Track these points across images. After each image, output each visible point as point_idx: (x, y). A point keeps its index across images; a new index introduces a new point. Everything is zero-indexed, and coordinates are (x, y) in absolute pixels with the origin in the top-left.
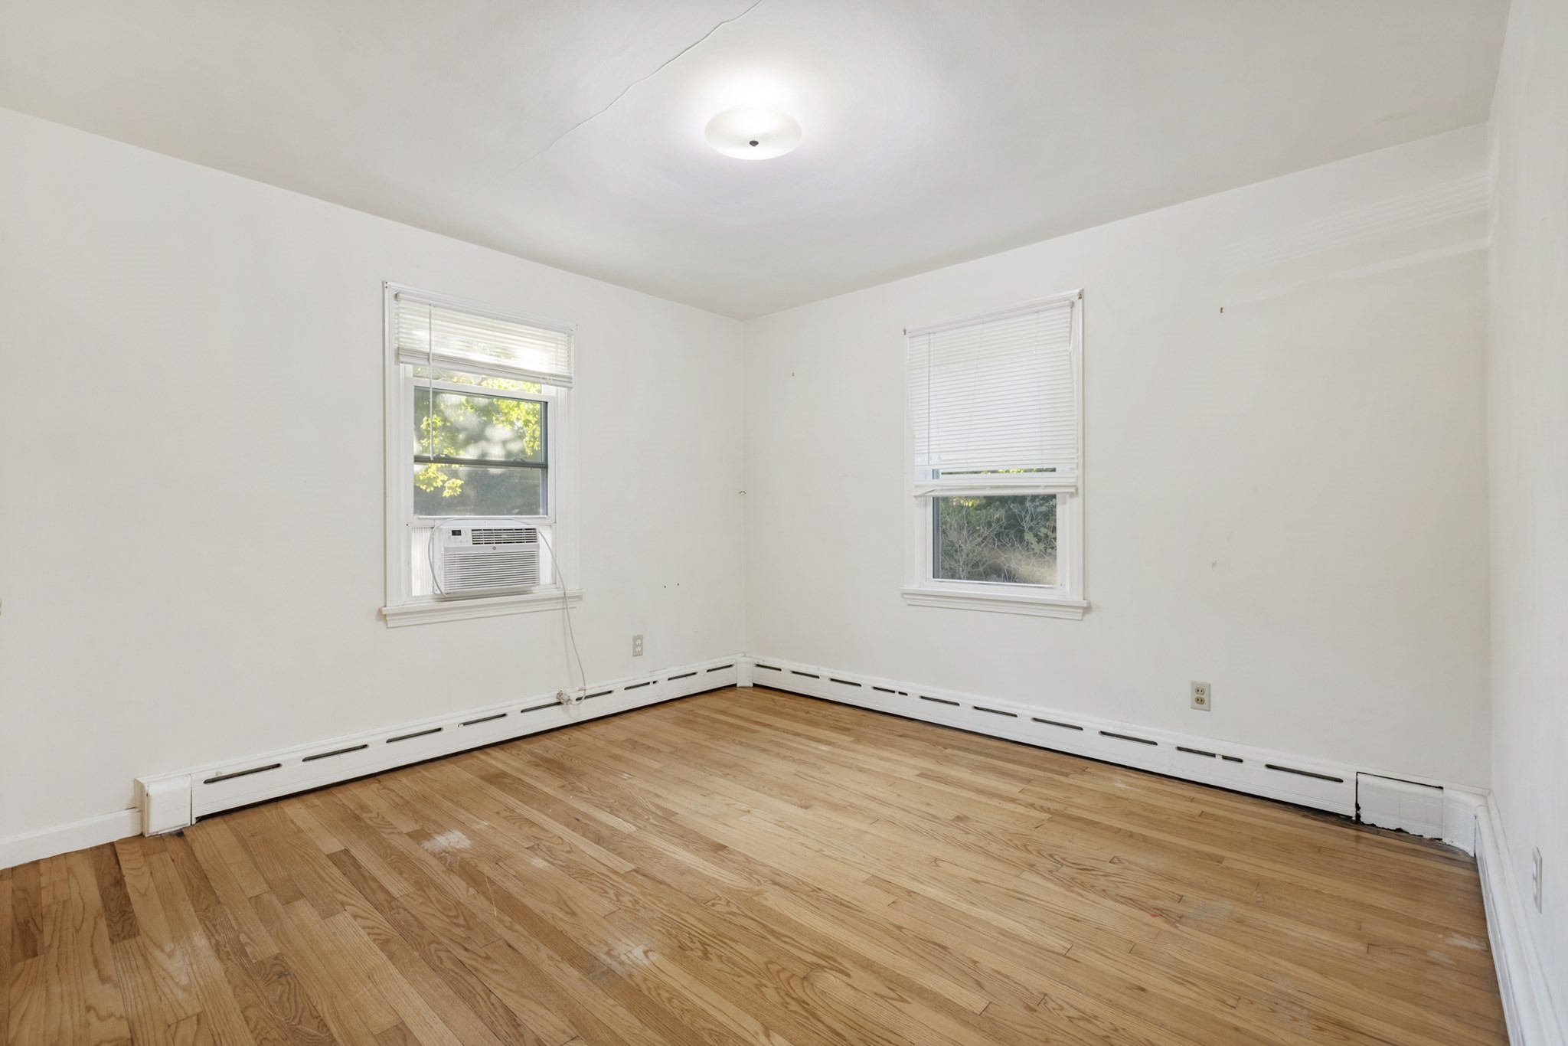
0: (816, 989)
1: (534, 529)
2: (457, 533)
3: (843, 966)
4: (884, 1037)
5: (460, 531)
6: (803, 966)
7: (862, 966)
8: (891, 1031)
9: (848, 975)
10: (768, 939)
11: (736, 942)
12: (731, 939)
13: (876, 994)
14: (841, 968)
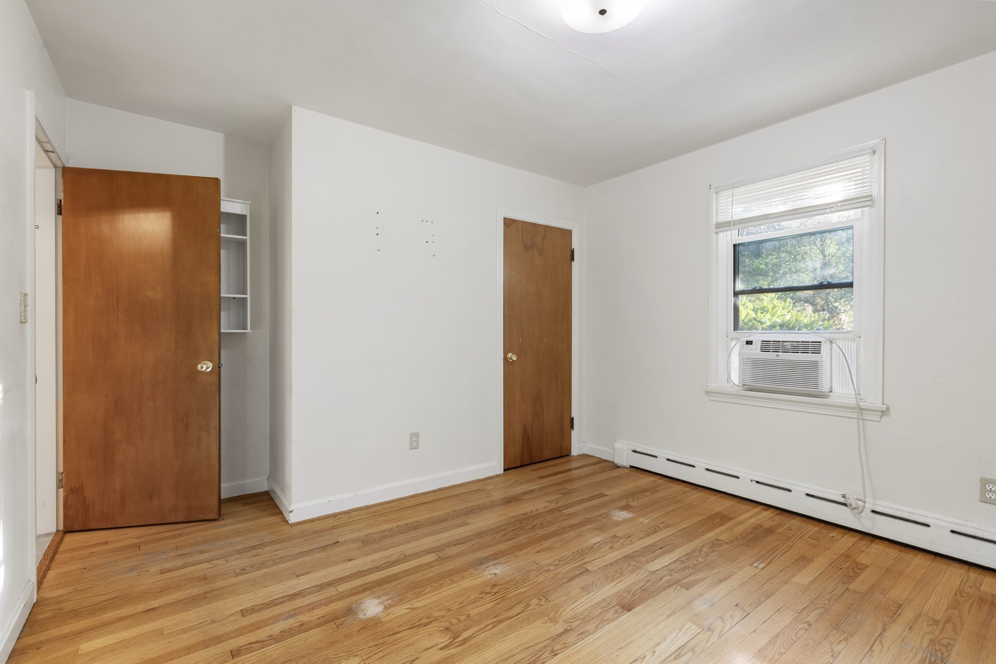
0: (435, 632)
1: (820, 342)
2: (750, 343)
3: (452, 648)
4: (380, 653)
5: (752, 342)
6: (459, 630)
7: (448, 658)
8: (382, 657)
9: (442, 649)
10: (493, 618)
11: (495, 605)
12: (498, 603)
13: (417, 658)
14: (450, 648)
